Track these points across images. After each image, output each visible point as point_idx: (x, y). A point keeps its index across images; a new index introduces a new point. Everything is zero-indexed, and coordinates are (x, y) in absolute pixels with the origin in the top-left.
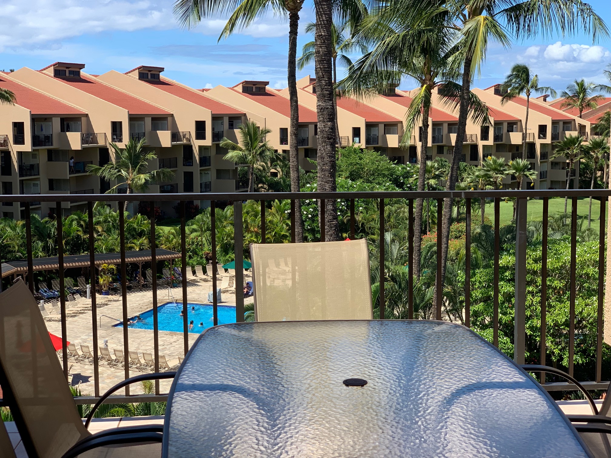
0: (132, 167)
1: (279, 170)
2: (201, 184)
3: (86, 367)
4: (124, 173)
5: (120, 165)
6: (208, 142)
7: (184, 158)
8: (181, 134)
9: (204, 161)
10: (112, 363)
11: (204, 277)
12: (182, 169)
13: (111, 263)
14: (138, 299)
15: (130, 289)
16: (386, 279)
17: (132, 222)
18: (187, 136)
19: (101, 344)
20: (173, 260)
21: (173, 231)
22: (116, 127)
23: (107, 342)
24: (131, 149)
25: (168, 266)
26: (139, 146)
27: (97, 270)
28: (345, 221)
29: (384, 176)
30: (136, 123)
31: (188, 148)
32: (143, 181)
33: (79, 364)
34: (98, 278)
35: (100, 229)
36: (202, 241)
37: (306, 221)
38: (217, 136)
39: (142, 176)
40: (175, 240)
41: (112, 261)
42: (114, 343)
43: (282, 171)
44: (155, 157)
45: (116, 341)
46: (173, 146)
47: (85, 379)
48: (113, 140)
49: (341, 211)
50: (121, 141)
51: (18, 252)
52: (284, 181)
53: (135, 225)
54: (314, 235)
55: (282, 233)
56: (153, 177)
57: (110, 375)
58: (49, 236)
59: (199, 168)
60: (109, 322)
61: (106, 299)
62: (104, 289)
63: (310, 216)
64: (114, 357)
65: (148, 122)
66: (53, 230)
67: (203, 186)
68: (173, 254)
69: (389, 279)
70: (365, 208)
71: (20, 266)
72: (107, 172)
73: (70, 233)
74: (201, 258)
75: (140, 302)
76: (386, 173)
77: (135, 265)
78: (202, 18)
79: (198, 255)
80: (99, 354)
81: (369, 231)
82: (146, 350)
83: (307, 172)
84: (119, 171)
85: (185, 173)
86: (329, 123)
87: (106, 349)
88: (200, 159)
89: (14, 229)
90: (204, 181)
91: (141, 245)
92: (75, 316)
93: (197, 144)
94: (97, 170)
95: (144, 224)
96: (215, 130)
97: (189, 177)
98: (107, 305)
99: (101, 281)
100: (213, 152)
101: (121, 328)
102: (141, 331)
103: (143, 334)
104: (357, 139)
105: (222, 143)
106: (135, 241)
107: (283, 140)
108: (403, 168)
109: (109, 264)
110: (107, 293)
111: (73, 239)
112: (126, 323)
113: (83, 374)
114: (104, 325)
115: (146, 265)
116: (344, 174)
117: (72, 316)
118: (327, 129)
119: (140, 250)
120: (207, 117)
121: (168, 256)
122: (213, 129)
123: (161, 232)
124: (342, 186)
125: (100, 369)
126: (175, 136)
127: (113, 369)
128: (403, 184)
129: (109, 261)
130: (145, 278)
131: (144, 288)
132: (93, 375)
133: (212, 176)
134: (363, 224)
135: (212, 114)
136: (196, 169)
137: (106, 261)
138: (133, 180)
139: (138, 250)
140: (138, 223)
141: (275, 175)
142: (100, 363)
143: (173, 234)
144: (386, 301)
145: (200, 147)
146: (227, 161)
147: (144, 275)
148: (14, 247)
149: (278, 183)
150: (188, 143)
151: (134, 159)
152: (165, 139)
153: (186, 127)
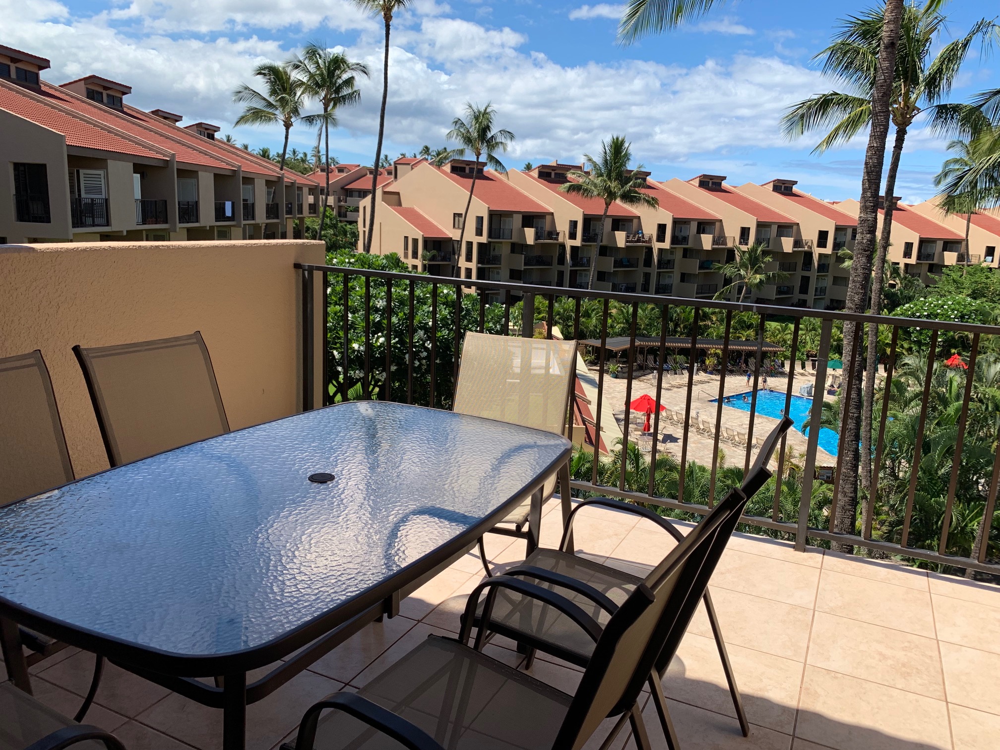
0: (751, 267)
1: (898, 282)
2: (816, 289)
3: (678, 430)
4: (742, 272)
5: (743, 265)
6: (828, 250)
7: (803, 263)
8: (804, 241)
9: (823, 267)
10: (700, 432)
11: (802, 371)
12: (800, 273)
13: (718, 348)
14: (737, 382)
15: (732, 372)
16: (972, 400)
17: (743, 316)
18: (809, 244)
19: (693, 413)
20: (775, 353)
21: (779, 327)
22: (745, 232)
23: (698, 413)
24: (754, 250)
25: (770, 357)
26: (760, 249)
27: (706, 353)
28: (956, 337)
30: (763, 229)
31: (809, 255)
32: (758, 280)
33: (673, 427)
34: (705, 359)
35: (714, 319)
36: (805, 339)
37: (913, 333)
38: (837, 246)
39: (758, 276)
40: (780, 336)
42: (706, 415)
43: (901, 283)
44: (771, 260)
45: (708, 414)
46: (794, 252)
47: (674, 440)
48: (740, 243)
50: (747, 244)
52: (901, 293)
53: (745, 319)
55: (887, 341)
56: (768, 278)
57: (696, 441)
59: (817, 274)
60: (706, 397)
61: (709, 378)
62: (710, 369)
64: (702, 427)
65: (774, 229)
66: (675, 315)
67: (819, 289)
68: (775, 347)
71: (643, 341)
72: (728, 270)
73: (689, 319)
74: (803, 354)
75: (737, 385)
77: (739, 353)
79: (800, 351)
80: (690, 422)
82: (732, 426)
83: (927, 286)
84: (739, 270)
85: (802, 276)
87: (697, 419)
88: (819, 265)
90: (820, 285)
91: (747, 336)
92: (680, 387)
93: (817, 251)
94: (720, 268)
95: (753, 318)
96: (838, 240)
97: (805, 280)
98: (709, 382)
99: (707, 362)
100: (833, 260)
101: (716, 404)
102: (732, 409)
103: (732, 412)
104: (989, 259)
105: (840, 252)
106: (743, 332)
107: (907, 254)
109: (716, 349)
110: (711, 373)
111: (690, 324)
112: (721, 400)
113: (674, 436)
114: (701, 399)
115: (750, 354)
116: (965, 291)
117: (677, 387)
119: (747, 340)
120: (830, 227)
121: (770, 349)
122: (835, 239)
123: (769, 327)
125: (689, 434)
126: (798, 243)
127: (699, 436)
129: (717, 346)
130: (747, 365)
132: (682, 438)
133: (828, 282)
135: (836, 225)
136: (813, 274)
137: (714, 346)
138: (750, 279)
139: (744, 340)
140: (748, 317)
141: (893, 286)
142: (690, 429)
143: (778, 330)
145: (820, 255)
146: (844, 269)
147: (746, 363)
149: (895, 294)
150: (809, 250)
151: (753, 261)
152: (787, 245)
153: (810, 235)
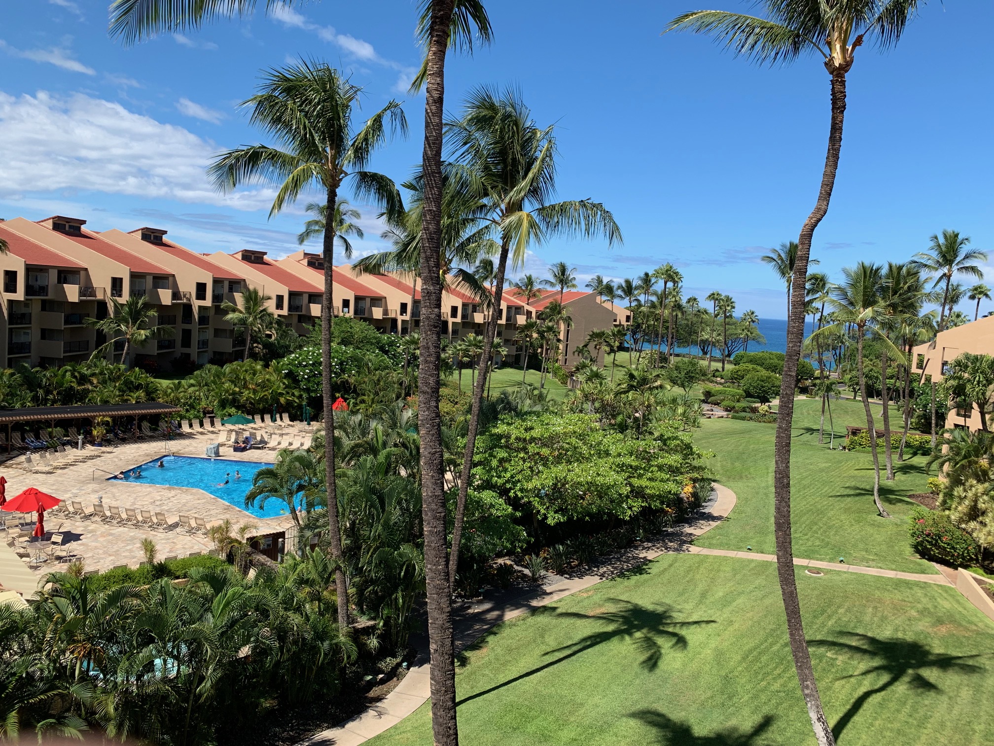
0: (132, 322)
1: (274, 332)
2: (199, 341)
3: (77, 524)
4: (123, 328)
5: (119, 319)
6: (208, 302)
7: (183, 316)
8: (182, 294)
9: (203, 320)
10: (105, 519)
11: (201, 430)
12: (181, 326)
13: (106, 416)
14: (133, 451)
15: (126, 441)
17: (129, 376)
18: (188, 296)
20: (170, 413)
21: (172, 386)
22: (117, 283)
24: (131, 305)
25: (164, 419)
26: (141, 302)
27: (92, 422)
28: (339, 382)
29: (372, 344)
30: (137, 280)
31: (188, 307)
32: (144, 337)
33: (68, 520)
34: (92, 430)
35: (95, 381)
36: (199, 396)
37: (302, 381)
38: (217, 298)
39: (142, 332)
40: (173, 394)
41: (107, 413)
43: (277, 333)
44: (156, 314)
45: (110, 495)
46: (173, 304)
47: (76, 538)
48: (113, 295)
49: (335, 373)
50: (120, 296)
52: (278, 343)
53: (133, 379)
54: (309, 394)
55: (279, 391)
56: (153, 333)
57: (104, 532)
58: (40, 386)
59: (198, 327)
60: (102, 476)
61: (99, 451)
62: (97, 440)
63: (306, 377)
64: (108, 514)
65: (150, 280)
66: (44, 380)
67: (201, 343)
68: (171, 407)
70: (357, 372)
71: (5, 416)
72: (105, 326)
73: (63, 384)
74: (199, 412)
75: (135, 455)
76: (374, 341)
77: (130, 418)
79: (195, 409)
81: (360, 392)
82: (143, 505)
83: (300, 336)
84: (119, 325)
85: (183, 330)
88: (199, 318)
90: (202, 338)
91: (138, 398)
92: (65, 468)
93: (196, 304)
94: (95, 323)
95: (141, 377)
96: (216, 293)
97: (187, 334)
98: (100, 456)
99: (95, 433)
100: (212, 312)
102: (137, 485)
103: (139, 488)
104: (346, 310)
105: (223, 305)
106: (132, 394)
107: (279, 306)
108: (388, 338)
109: (104, 416)
110: (100, 445)
111: (65, 390)
113: (74, 532)
114: (97, 479)
115: (143, 417)
116: (336, 339)
117: (61, 468)
119: (137, 402)
120: (207, 279)
121: (166, 410)
122: (213, 291)
123: (159, 385)
124: (337, 351)
126: (176, 295)
127: (107, 526)
128: (388, 351)
129: (104, 413)
130: (140, 429)
131: (140, 440)
133: (209, 334)
134: (355, 385)
135: (214, 278)
136: (195, 327)
137: (101, 413)
138: (133, 335)
139: (134, 402)
140: (135, 377)
141: (270, 336)
142: (94, 520)
143: (171, 388)
145: (200, 307)
146: (227, 322)
149: (272, 344)
150: (188, 302)
151: (135, 314)
152: (165, 297)
153: (187, 287)
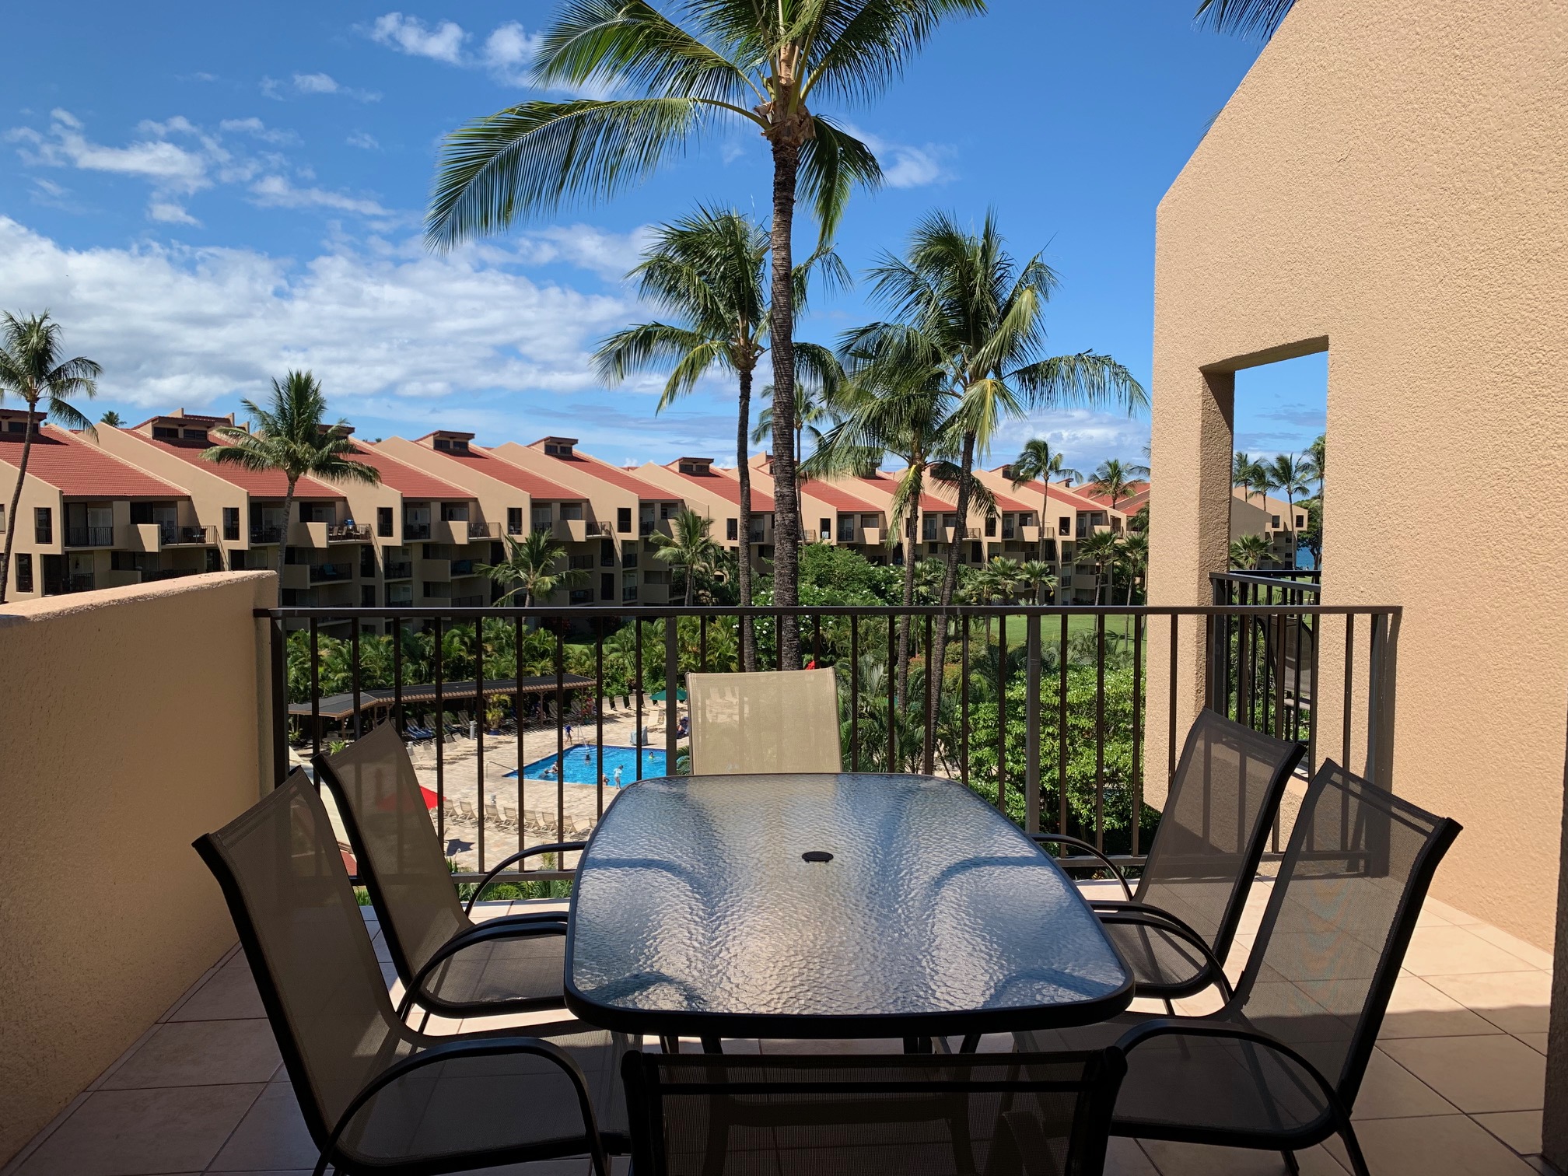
0: (534, 567)
1: (726, 572)
2: (624, 590)
3: (467, 830)
4: (523, 575)
5: (519, 564)
6: (634, 535)
7: (602, 556)
8: (599, 525)
9: (629, 560)
10: (501, 826)
11: (626, 711)
12: (600, 570)
13: (503, 693)
14: (537, 740)
15: (528, 727)
16: (862, 716)
17: (531, 639)
18: (607, 527)
19: (487, 800)
20: (585, 688)
21: (586, 651)
22: (514, 515)
23: (494, 797)
24: (533, 543)
25: (578, 697)
26: (543, 539)
27: (485, 702)
28: (810, 638)
29: (861, 581)
30: (541, 510)
31: (608, 543)
32: (550, 586)
33: (457, 826)
34: (485, 713)
35: (489, 649)
36: (624, 664)
37: (759, 639)
38: (645, 528)
39: (547, 579)
40: (588, 663)
41: (504, 690)
42: (505, 799)
43: (730, 573)
44: (564, 555)
45: (507, 796)
46: (588, 540)
47: (466, 847)
48: (510, 532)
49: (805, 625)
50: (519, 533)
51: (380, 678)
52: (732, 587)
53: (536, 643)
54: (770, 657)
55: (729, 654)
56: (561, 580)
57: (498, 841)
58: (423, 657)
59: (622, 569)
60: (498, 771)
61: (495, 741)
62: (495, 726)
63: (764, 632)
64: (503, 818)
65: (556, 508)
66: (428, 649)
67: (627, 592)
68: (586, 680)
69: (866, 715)
70: (836, 622)
72: (500, 574)
73: (451, 654)
74: (623, 686)
75: (540, 745)
76: (863, 577)
77: (534, 696)
78: (625, 377)
79: (618, 682)
80: (485, 813)
81: (841, 652)
82: (547, 808)
83: (762, 575)
84: (517, 572)
85: (603, 575)
86: (790, 515)
87: (494, 807)
88: (624, 557)
89: (376, 647)
90: (628, 585)
91: (543, 669)
92: (454, 762)
93: (619, 537)
94: (487, 571)
95: (548, 641)
96: (644, 521)
97: (608, 580)
98: (496, 748)
99: (489, 716)
100: (641, 548)
101: (516, 779)
102: (540, 783)
103: (543, 787)
104: (825, 534)
105: (652, 538)
106: (536, 664)
107: (732, 535)
108: (885, 571)
109: (500, 694)
110: (497, 733)
111: (453, 661)
112: (521, 772)
113: (463, 840)
114: (492, 775)
115: (549, 695)
116: (808, 578)
117: (449, 763)
118: (787, 522)
119: (542, 675)
120: (632, 502)
121: (579, 684)
122: (641, 519)
123: (571, 651)
124: (807, 594)
125: (486, 833)
126: (591, 527)
127: (502, 834)
128: (885, 591)
129: (501, 690)
130: (548, 713)
131: (546, 725)
132: (477, 841)
133: (638, 580)
134: (833, 643)
135: (640, 500)
136: (618, 570)
137: (497, 690)
138: (535, 584)
139: (539, 675)
140: (540, 640)
141: (720, 578)
142: (486, 825)
143: (586, 655)
144: (862, 744)
145: (624, 542)
146: (658, 560)
147: (546, 709)
148: (375, 671)
149: (724, 589)
150: (608, 536)
151: (537, 556)
152: (578, 530)
153: (606, 516)
